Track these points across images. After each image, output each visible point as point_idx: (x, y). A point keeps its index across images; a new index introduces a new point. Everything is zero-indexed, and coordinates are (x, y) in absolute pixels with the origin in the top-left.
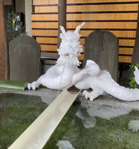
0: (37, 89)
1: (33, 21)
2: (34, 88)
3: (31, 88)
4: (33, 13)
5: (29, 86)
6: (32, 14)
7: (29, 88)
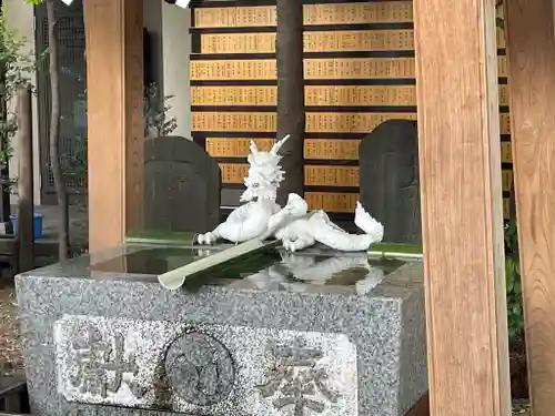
0: (212, 244)
1: (194, 83)
2: (208, 241)
3: (204, 242)
4: (196, 54)
5: (200, 238)
6: (193, 58)
7: (200, 242)
